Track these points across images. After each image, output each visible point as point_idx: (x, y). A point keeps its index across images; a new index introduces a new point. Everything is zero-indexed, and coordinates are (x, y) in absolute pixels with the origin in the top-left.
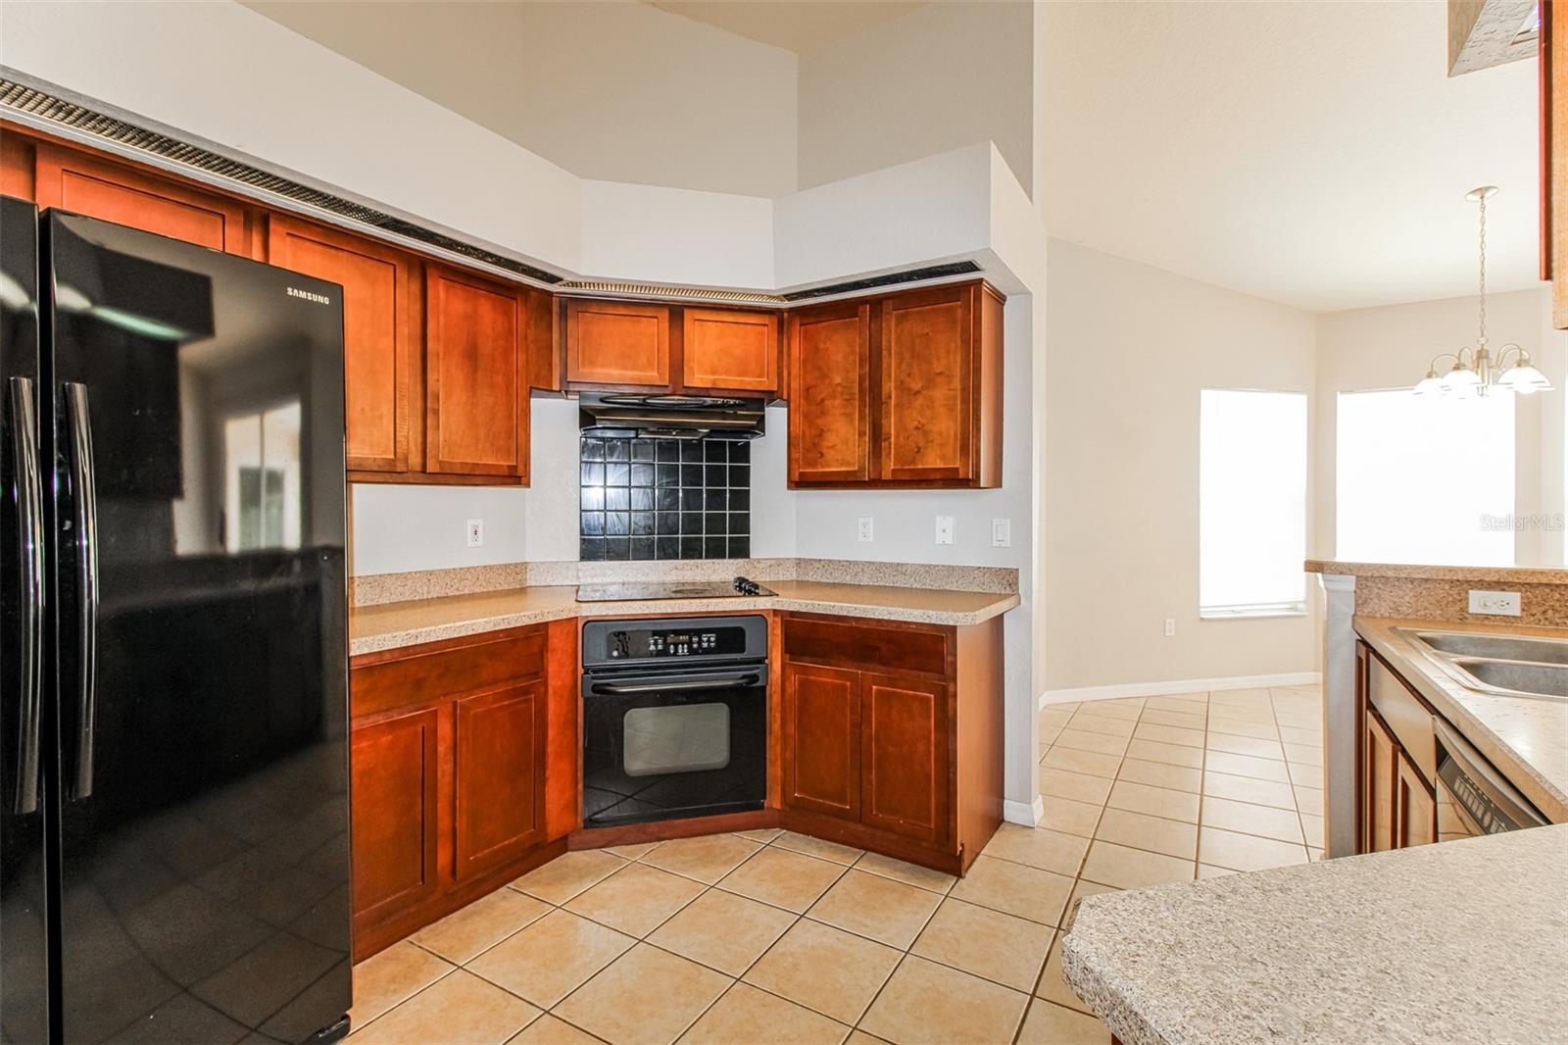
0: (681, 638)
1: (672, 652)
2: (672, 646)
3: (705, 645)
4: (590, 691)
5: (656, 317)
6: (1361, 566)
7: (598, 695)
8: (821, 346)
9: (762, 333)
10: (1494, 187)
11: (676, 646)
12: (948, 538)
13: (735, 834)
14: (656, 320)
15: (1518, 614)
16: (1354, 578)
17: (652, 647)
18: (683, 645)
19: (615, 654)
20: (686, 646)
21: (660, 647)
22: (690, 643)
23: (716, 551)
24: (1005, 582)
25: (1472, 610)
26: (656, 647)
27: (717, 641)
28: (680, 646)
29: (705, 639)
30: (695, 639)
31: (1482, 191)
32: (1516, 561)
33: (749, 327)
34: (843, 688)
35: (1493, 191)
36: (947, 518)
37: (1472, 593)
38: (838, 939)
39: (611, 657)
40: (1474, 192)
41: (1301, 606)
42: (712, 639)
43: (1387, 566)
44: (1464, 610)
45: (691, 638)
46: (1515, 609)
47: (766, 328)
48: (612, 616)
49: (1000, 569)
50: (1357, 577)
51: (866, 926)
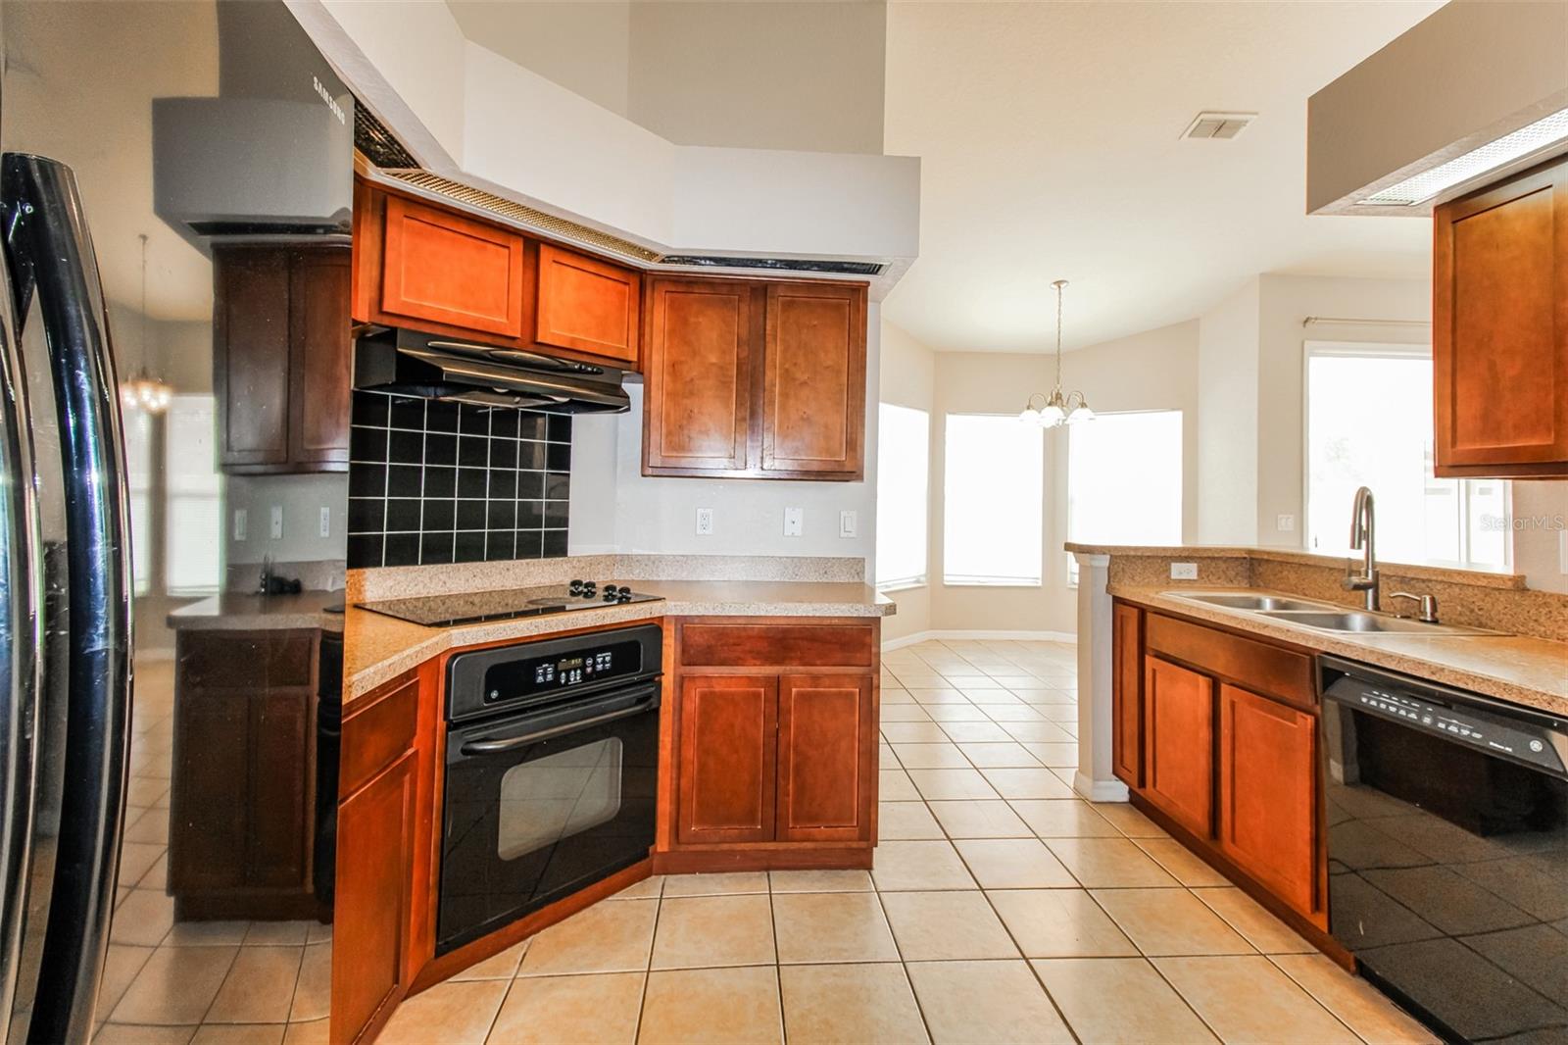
0: (573, 662)
1: (563, 681)
2: (563, 675)
3: (599, 667)
4: (461, 755)
5: (508, 248)
6: (1116, 548)
7: (469, 757)
8: (692, 320)
9: (622, 294)
10: (1065, 281)
11: (568, 672)
12: (797, 530)
13: (610, 898)
14: (506, 251)
15: (1195, 578)
16: (1108, 557)
17: (540, 679)
18: (575, 671)
19: (494, 695)
20: (579, 672)
21: (550, 677)
22: (583, 667)
23: (529, 549)
24: (853, 571)
25: (1173, 577)
26: (545, 678)
27: (612, 661)
28: (573, 673)
29: (600, 660)
30: (589, 662)
31: (1058, 283)
32: (1183, 542)
33: (610, 282)
34: (757, 695)
35: (1065, 284)
36: (797, 510)
37: (1173, 564)
38: (835, 975)
39: (488, 699)
40: (1055, 283)
41: (923, 579)
42: (608, 659)
43: (1129, 548)
44: (1169, 577)
45: (584, 662)
46: (1194, 576)
47: (627, 288)
48: (492, 643)
49: (849, 559)
50: (1111, 556)
51: (846, 950)
